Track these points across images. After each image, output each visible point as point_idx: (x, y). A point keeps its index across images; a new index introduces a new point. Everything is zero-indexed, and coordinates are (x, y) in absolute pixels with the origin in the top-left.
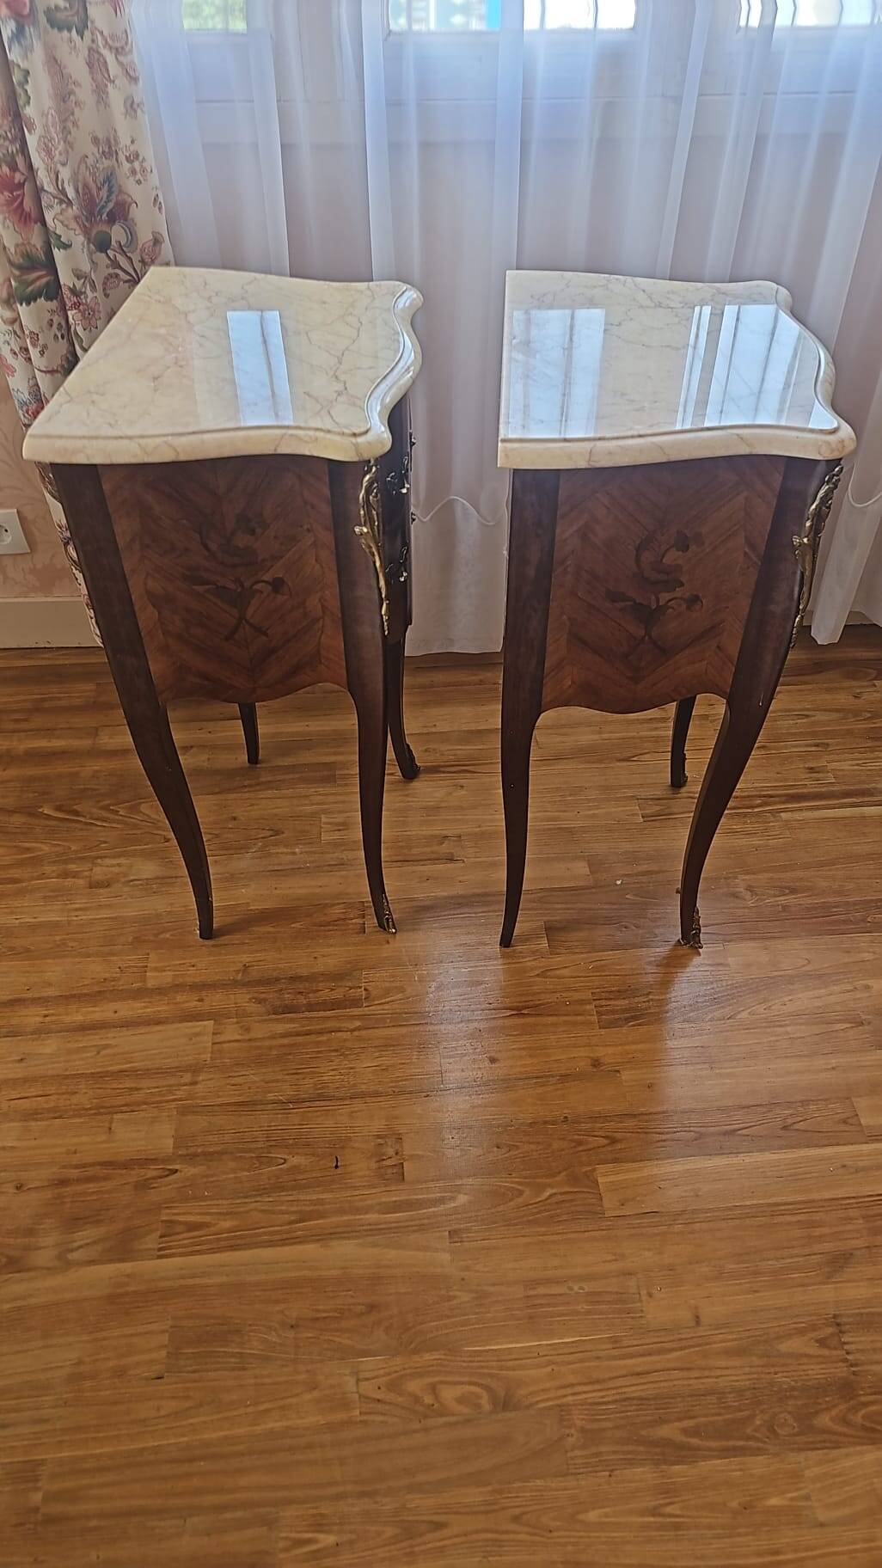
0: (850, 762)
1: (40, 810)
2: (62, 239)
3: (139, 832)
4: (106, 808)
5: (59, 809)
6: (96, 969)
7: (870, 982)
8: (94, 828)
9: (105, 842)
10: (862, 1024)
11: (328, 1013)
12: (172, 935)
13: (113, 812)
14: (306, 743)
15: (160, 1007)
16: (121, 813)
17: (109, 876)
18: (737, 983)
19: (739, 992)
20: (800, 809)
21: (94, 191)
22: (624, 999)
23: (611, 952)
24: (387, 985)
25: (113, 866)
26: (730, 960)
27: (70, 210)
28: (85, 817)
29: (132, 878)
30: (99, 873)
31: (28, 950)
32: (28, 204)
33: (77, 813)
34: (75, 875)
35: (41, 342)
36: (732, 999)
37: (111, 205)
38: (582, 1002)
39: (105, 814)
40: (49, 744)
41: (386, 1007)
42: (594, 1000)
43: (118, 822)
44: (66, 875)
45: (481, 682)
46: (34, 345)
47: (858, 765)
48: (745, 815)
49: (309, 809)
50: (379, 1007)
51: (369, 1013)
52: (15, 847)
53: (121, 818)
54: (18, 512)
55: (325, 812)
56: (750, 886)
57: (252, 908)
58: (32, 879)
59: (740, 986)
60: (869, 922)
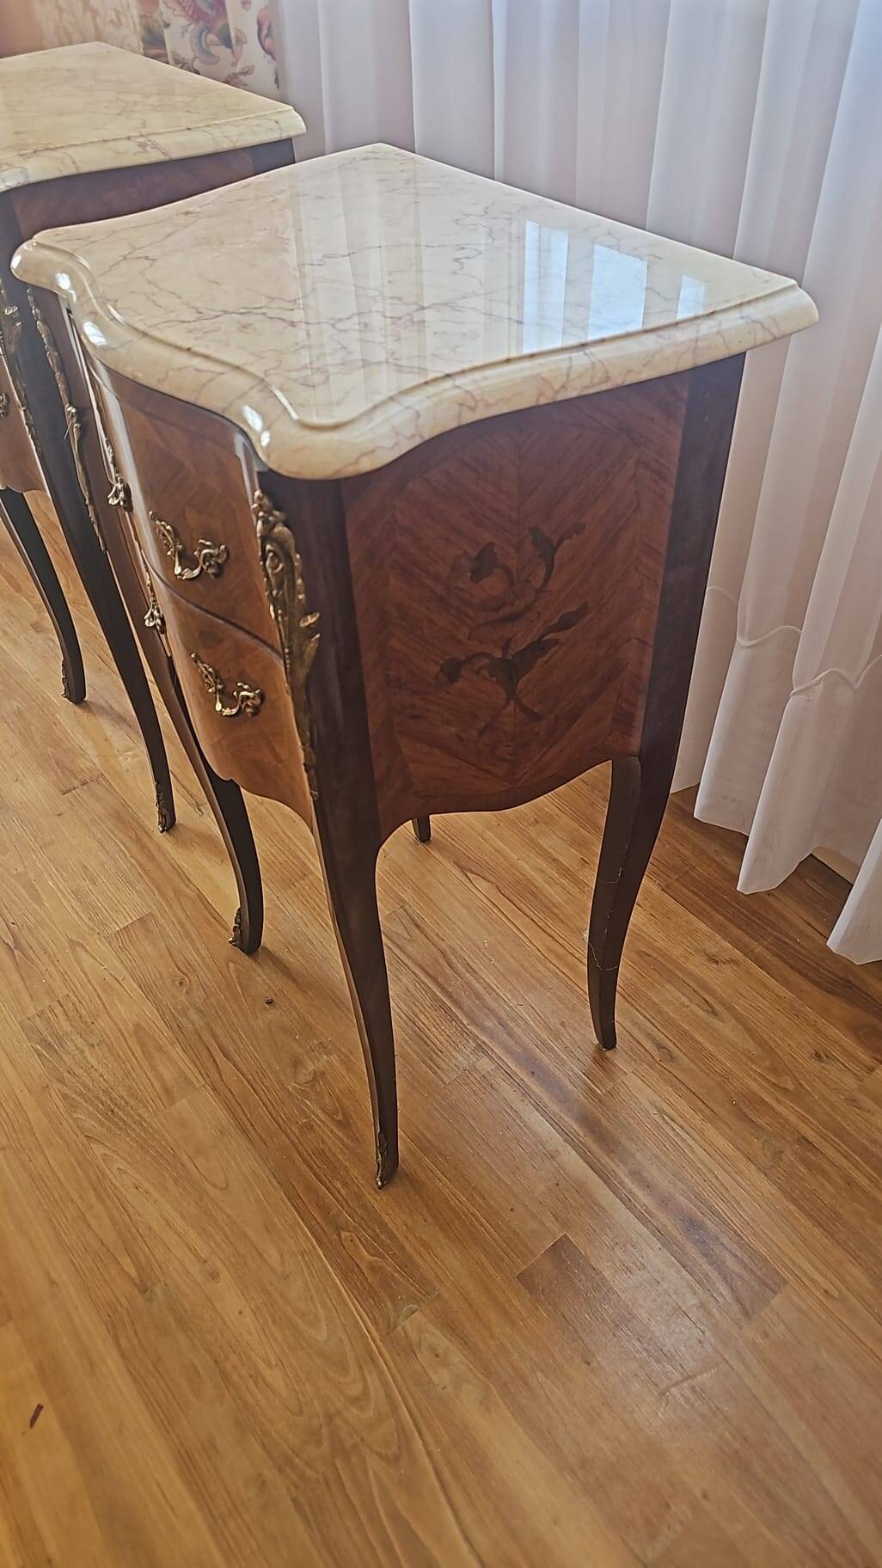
7: (225, 1276)
10: (143, 1290)
26: (182, 1104)
36: (120, 1129)
38: (50, 992)
42: (59, 1001)
59: (144, 1129)
60: (340, 1236)
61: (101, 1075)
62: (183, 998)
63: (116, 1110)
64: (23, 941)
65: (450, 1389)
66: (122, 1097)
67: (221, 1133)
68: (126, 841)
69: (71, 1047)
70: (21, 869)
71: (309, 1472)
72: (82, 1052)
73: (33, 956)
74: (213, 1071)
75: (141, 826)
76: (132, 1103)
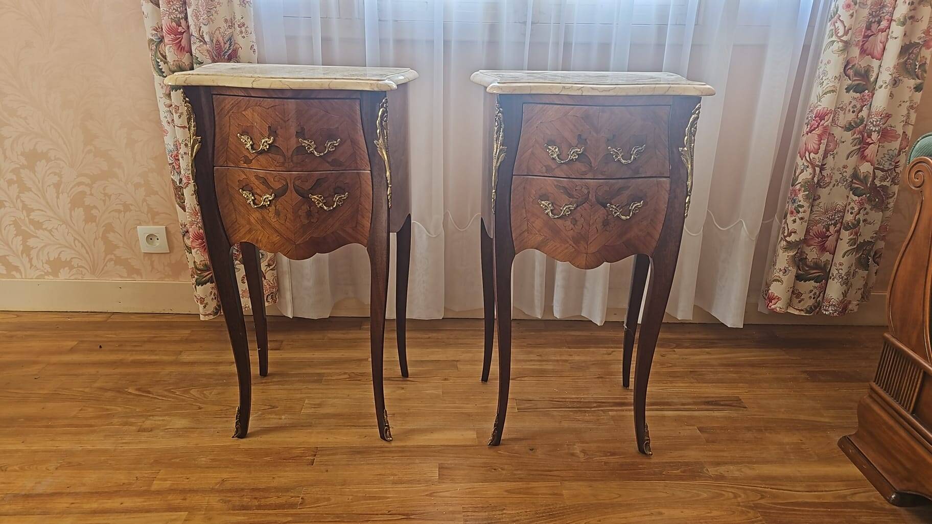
0: (657, 388)
1: (127, 390)
2: (198, 59)
3: (184, 403)
4: (169, 391)
5: (139, 390)
6: (121, 477)
7: (663, 511)
8: (156, 400)
9: (160, 408)
11: (271, 512)
12: (181, 460)
13: (174, 393)
14: (310, 364)
15: (155, 502)
16: (177, 393)
17: (154, 426)
18: (567, 506)
19: (568, 512)
20: (623, 410)
21: (222, 44)
22: (485, 512)
23: (481, 484)
24: (319, 496)
25: (160, 420)
26: (565, 492)
27: (205, 46)
28: (152, 394)
29: (168, 427)
30: (148, 424)
31: (80, 464)
32: (184, 43)
33: (149, 392)
34: (131, 424)
35: (180, 111)
36: (563, 516)
37: (230, 51)
38: (453, 512)
39: (166, 393)
40: (149, 358)
41: (314, 509)
42: (463, 512)
43: (173, 398)
44: (126, 424)
45: (429, 338)
46: (176, 112)
47: (661, 389)
48: (585, 412)
49: (299, 396)
50: (308, 510)
51: (300, 513)
52: (102, 408)
53: (176, 396)
54: (166, 227)
55: (308, 398)
56: (583, 450)
57: (240, 447)
58: (103, 425)
59: (569, 508)
60: (664, 474)
61: (526, 512)
62: (504, 472)
63: (551, 513)
64: (406, 512)
65: (742, 474)
66: (545, 509)
67: (591, 487)
68: (379, 455)
69: (499, 517)
70: (351, 497)
71: (759, 518)
72: (505, 513)
73: (422, 512)
74: (555, 478)
75: (375, 448)
76: (551, 507)
